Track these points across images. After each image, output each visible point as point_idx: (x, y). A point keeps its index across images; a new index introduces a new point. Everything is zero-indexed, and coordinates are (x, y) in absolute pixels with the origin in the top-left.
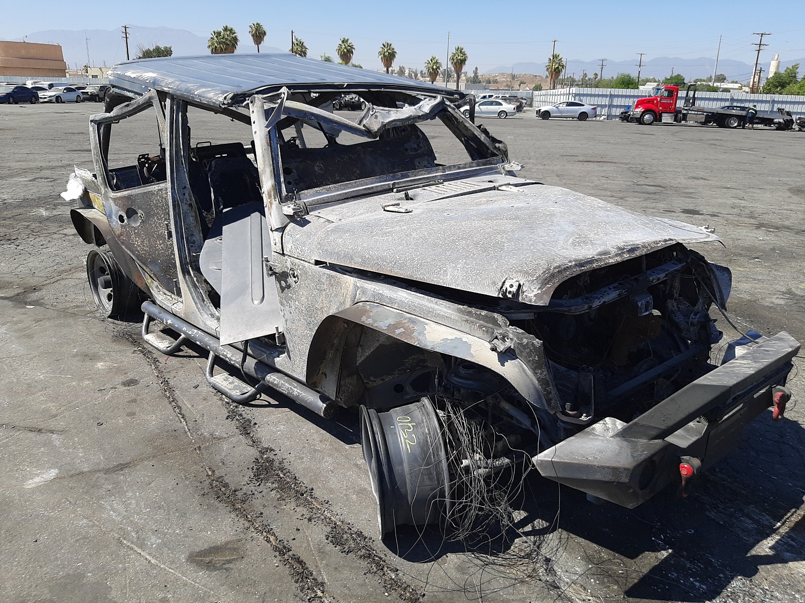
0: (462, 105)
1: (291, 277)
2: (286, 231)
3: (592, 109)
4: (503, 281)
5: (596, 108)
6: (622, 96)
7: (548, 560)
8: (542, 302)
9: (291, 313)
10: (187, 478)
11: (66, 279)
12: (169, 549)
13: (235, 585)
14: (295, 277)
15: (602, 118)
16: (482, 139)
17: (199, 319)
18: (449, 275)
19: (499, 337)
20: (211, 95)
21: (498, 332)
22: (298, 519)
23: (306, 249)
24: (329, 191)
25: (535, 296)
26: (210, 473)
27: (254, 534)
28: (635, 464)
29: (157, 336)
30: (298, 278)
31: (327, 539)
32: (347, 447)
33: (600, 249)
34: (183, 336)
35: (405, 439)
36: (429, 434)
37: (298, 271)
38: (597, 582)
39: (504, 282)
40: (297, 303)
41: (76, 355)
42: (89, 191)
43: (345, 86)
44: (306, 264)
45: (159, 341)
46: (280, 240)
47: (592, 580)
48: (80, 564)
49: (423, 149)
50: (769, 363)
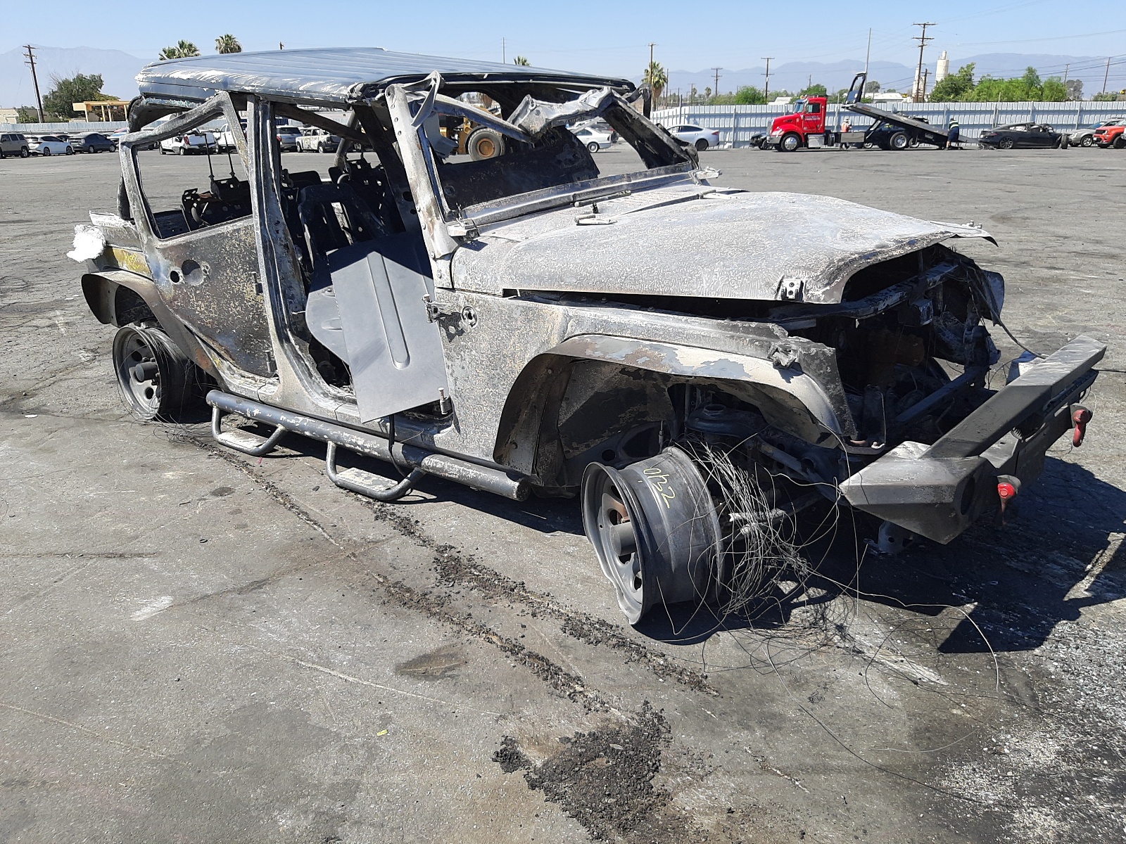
0: (635, 98)
1: (464, 319)
2: (455, 258)
3: (714, 134)
4: (779, 280)
5: (717, 132)
6: (751, 115)
7: (840, 628)
8: (833, 299)
9: (463, 368)
10: (353, 588)
11: (66, 379)
12: (366, 664)
13: (469, 692)
14: (471, 318)
15: (726, 147)
16: (665, 140)
17: (307, 401)
18: (705, 282)
19: (780, 349)
20: (327, 89)
21: (776, 344)
22: (518, 615)
23: (489, 277)
24: (499, 205)
25: (823, 293)
26: (381, 580)
27: (470, 637)
28: (958, 480)
29: (238, 435)
30: (476, 320)
31: (565, 632)
32: (548, 536)
33: (877, 243)
34: (280, 428)
35: (660, 493)
36: (689, 484)
37: (477, 308)
38: (905, 642)
39: (781, 282)
40: (474, 352)
41: (128, 467)
42: (112, 245)
43: (485, 77)
44: (489, 298)
45: (242, 440)
46: (448, 271)
47: (899, 641)
48: (255, 693)
49: (581, 161)
50: (1081, 363)
